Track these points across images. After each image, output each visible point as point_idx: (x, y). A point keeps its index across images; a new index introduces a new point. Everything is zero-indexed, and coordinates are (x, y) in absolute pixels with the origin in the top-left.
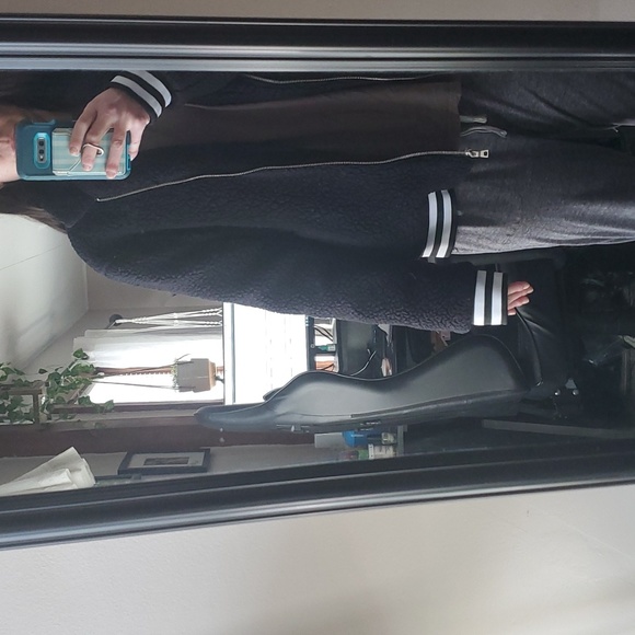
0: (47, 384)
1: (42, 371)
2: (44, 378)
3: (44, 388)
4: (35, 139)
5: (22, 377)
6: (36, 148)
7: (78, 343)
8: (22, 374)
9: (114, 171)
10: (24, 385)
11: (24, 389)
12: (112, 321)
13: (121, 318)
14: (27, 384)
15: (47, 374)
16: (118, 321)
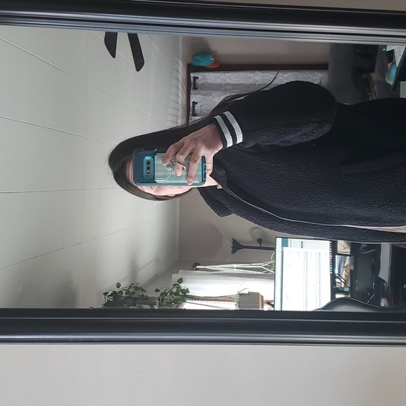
0: (159, 300)
1: (157, 291)
2: (157, 295)
3: (157, 301)
4: (145, 160)
5: (144, 293)
6: (145, 166)
7: (175, 277)
8: (144, 291)
9: (191, 180)
10: (146, 299)
11: (145, 301)
12: (194, 267)
13: (199, 265)
14: (147, 298)
15: (160, 293)
16: (198, 267)
